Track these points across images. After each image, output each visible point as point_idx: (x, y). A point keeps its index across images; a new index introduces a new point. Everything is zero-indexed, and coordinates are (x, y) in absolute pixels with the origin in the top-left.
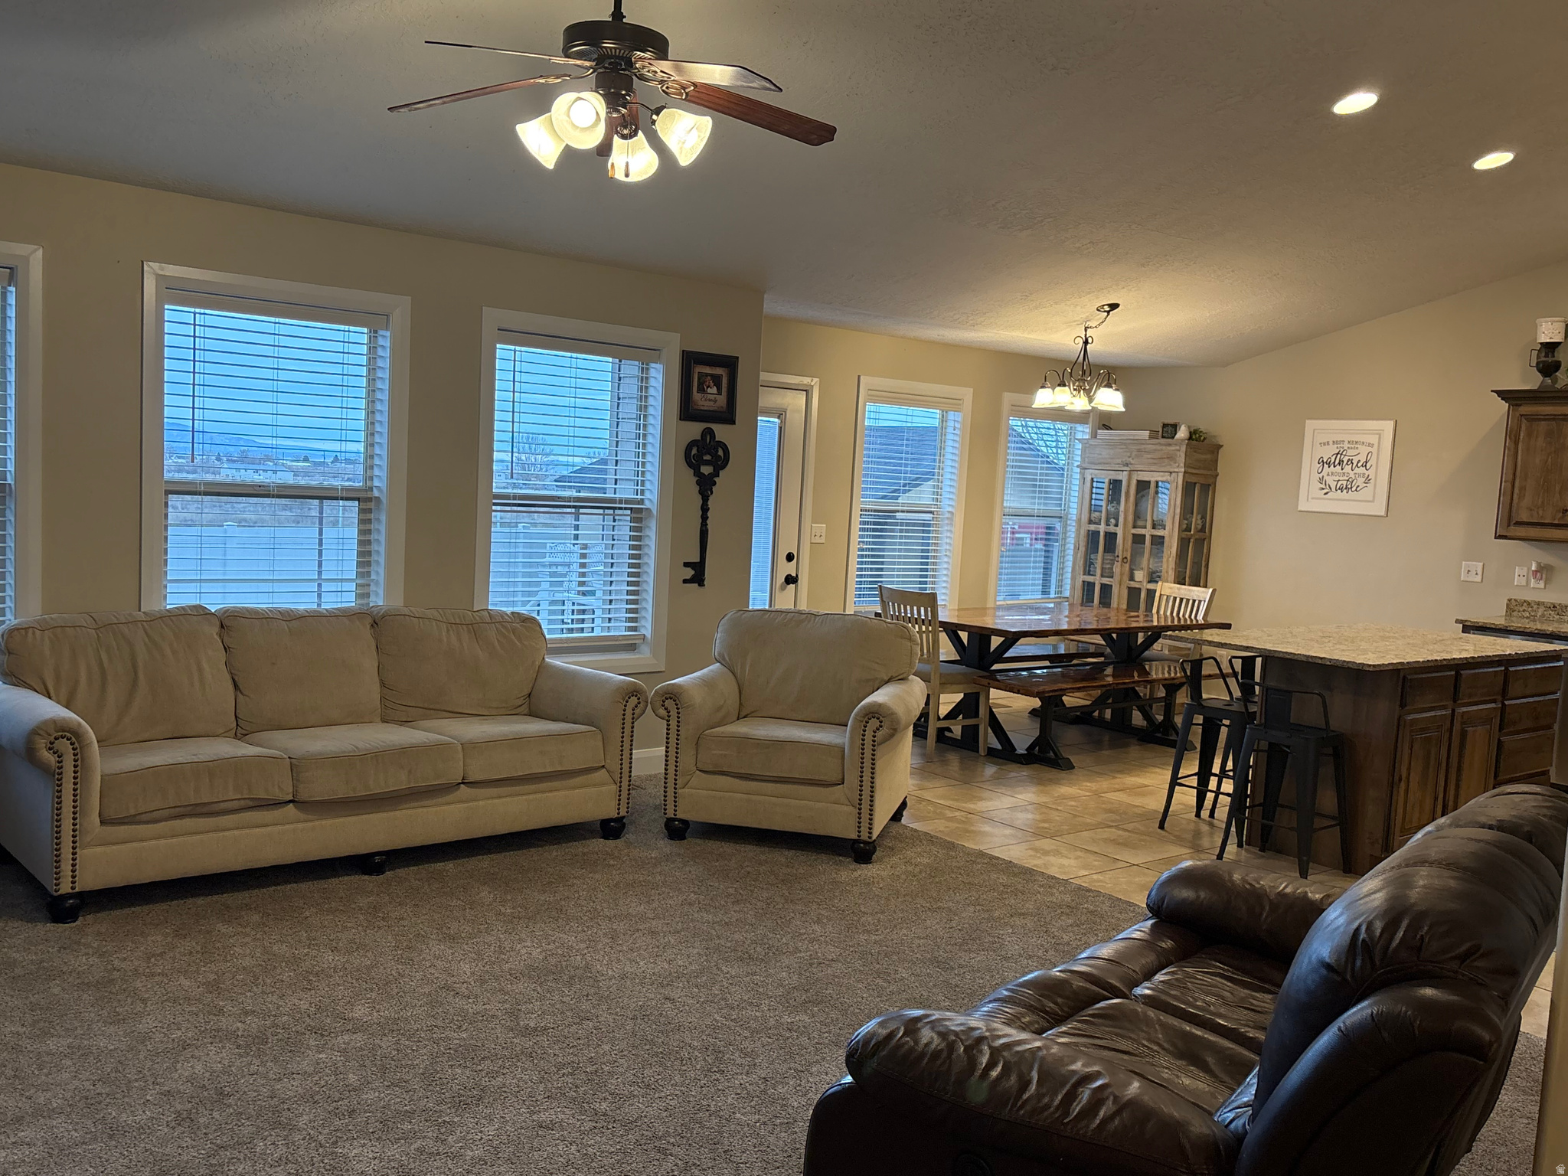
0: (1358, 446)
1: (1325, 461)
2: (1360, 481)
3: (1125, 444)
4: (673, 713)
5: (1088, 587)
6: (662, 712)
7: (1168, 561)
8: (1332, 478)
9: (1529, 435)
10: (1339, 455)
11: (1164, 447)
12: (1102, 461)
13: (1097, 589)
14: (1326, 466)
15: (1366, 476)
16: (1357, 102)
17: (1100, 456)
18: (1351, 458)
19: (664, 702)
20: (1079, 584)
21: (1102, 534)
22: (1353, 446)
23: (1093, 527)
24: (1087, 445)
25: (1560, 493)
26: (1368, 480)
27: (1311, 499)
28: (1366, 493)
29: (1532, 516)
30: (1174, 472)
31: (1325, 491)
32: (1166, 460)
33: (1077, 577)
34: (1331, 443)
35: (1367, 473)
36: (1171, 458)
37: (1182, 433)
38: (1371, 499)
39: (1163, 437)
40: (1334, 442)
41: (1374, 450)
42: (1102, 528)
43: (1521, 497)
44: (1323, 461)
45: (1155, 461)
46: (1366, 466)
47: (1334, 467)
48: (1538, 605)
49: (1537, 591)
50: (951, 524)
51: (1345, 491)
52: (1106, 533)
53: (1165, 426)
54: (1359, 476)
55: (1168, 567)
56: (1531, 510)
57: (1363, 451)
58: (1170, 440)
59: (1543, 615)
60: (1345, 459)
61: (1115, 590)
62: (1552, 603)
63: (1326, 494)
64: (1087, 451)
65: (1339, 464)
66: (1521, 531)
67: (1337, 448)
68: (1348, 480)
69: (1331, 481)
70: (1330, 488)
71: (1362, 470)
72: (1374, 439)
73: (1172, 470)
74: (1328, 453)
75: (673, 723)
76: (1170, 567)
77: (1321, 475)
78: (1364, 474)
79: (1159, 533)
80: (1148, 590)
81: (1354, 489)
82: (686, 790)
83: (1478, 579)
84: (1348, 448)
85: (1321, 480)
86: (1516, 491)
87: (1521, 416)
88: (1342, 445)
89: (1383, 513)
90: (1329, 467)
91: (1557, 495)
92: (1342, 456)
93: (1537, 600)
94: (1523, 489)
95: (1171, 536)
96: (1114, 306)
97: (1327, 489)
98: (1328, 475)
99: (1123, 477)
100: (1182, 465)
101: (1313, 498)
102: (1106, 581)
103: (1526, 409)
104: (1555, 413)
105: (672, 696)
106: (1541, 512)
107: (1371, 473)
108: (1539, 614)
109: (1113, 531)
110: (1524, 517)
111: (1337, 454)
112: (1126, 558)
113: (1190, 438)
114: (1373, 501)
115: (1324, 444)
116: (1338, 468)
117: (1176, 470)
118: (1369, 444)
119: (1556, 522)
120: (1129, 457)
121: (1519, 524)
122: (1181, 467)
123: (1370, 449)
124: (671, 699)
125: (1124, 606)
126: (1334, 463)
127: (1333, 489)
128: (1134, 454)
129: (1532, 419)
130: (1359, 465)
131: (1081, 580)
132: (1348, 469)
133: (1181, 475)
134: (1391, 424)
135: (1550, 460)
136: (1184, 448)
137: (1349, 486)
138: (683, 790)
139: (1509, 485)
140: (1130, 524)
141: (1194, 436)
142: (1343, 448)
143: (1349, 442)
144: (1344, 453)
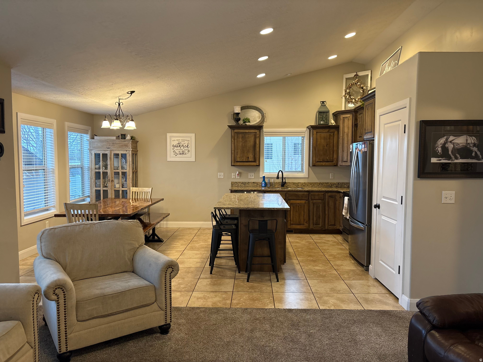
0: (185, 141)
1: (175, 146)
2: (186, 151)
3: (107, 141)
4: (61, 296)
5: (98, 192)
6: (55, 297)
7: (129, 180)
8: (177, 150)
9: (238, 138)
10: (179, 144)
11: (123, 142)
12: (98, 147)
13: (102, 192)
14: (175, 147)
15: (188, 150)
16: (267, 31)
17: (97, 146)
18: (183, 145)
19: (54, 291)
20: (94, 191)
21: (101, 173)
22: (183, 141)
23: (97, 171)
24: (91, 142)
25: (247, 153)
26: (189, 151)
27: (171, 157)
28: (188, 155)
29: (240, 159)
30: (128, 150)
31: (176, 155)
32: (124, 146)
33: (93, 189)
34: (176, 140)
35: (188, 149)
36: (126, 146)
37: (128, 137)
38: (190, 157)
39: (121, 139)
40: (177, 140)
41: (190, 142)
42: (101, 171)
43: (237, 154)
44: (174, 146)
45: (120, 147)
46: (188, 147)
47: (178, 147)
48: (239, 183)
49: (238, 179)
50: (54, 174)
51: (182, 154)
52: (103, 172)
53: (122, 135)
54: (186, 150)
55: (129, 182)
56: (240, 158)
57: (186, 143)
58: (124, 140)
59: (241, 185)
60: (181, 145)
61: (109, 192)
62: (242, 182)
63: (176, 156)
64: (91, 144)
65: (179, 146)
66: (238, 164)
67: (178, 142)
68: (183, 151)
69: (177, 151)
70: (177, 154)
71: (187, 148)
72: (189, 139)
73: (127, 150)
74: (175, 143)
75: (62, 301)
76: (130, 182)
77: (174, 150)
78: (187, 149)
79: (124, 171)
80: (122, 190)
81: (185, 154)
82: (72, 335)
83: (223, 177)
84: (182, 142)
85: (174, 152)
86: (236, 153)
87: (235, 132)
88: (179, 141)
89: (195, 161)
90: (176, 147)
91: (246, 154)
92: (180, 144)
93: (239, 181)
94: (237, 152)
95: (129, 172)
96: (132, 92)
97: (176, 154)
98: (176, 150)
99: (108, 152)
100: (131, 148)
101: (172, 157)
102: (105, 189)
103: (236, 131)
104: (243, 132)
105: (59, 287)
106: (242, 158)
107: (189, 149)
108: (240, 185)
109: (106, 171)
110: (238, 160)
111: (179, 143)
112: (113, 180)
113: (131, 139)
114: (191, 157)
115: (174, 141)
116: (179, 148)
117: (129, 150)
118: (188, 140)
119: (246, 161)
120: (109, 146)
121: (237, 162)
122: (130, 149)
123: (188, 142)
124: (59, 288)
125: (114, 197)
126: (178, 146)
127: (178, 154)
128: (111, 145)
129: (238, 133)
130: (186, 147)
131: (95, 189)
132: (182, 148)
133: (130, 152)
134: (194, 134)
135: (243, 144)
136: (131, 142)
137: (183, 153)
138: (71, 335)
139: (234, 151)
140: (113, 169)
141: (132, 138)
142: (180, 142)
143: (182, 140)
144: (180, 143)
